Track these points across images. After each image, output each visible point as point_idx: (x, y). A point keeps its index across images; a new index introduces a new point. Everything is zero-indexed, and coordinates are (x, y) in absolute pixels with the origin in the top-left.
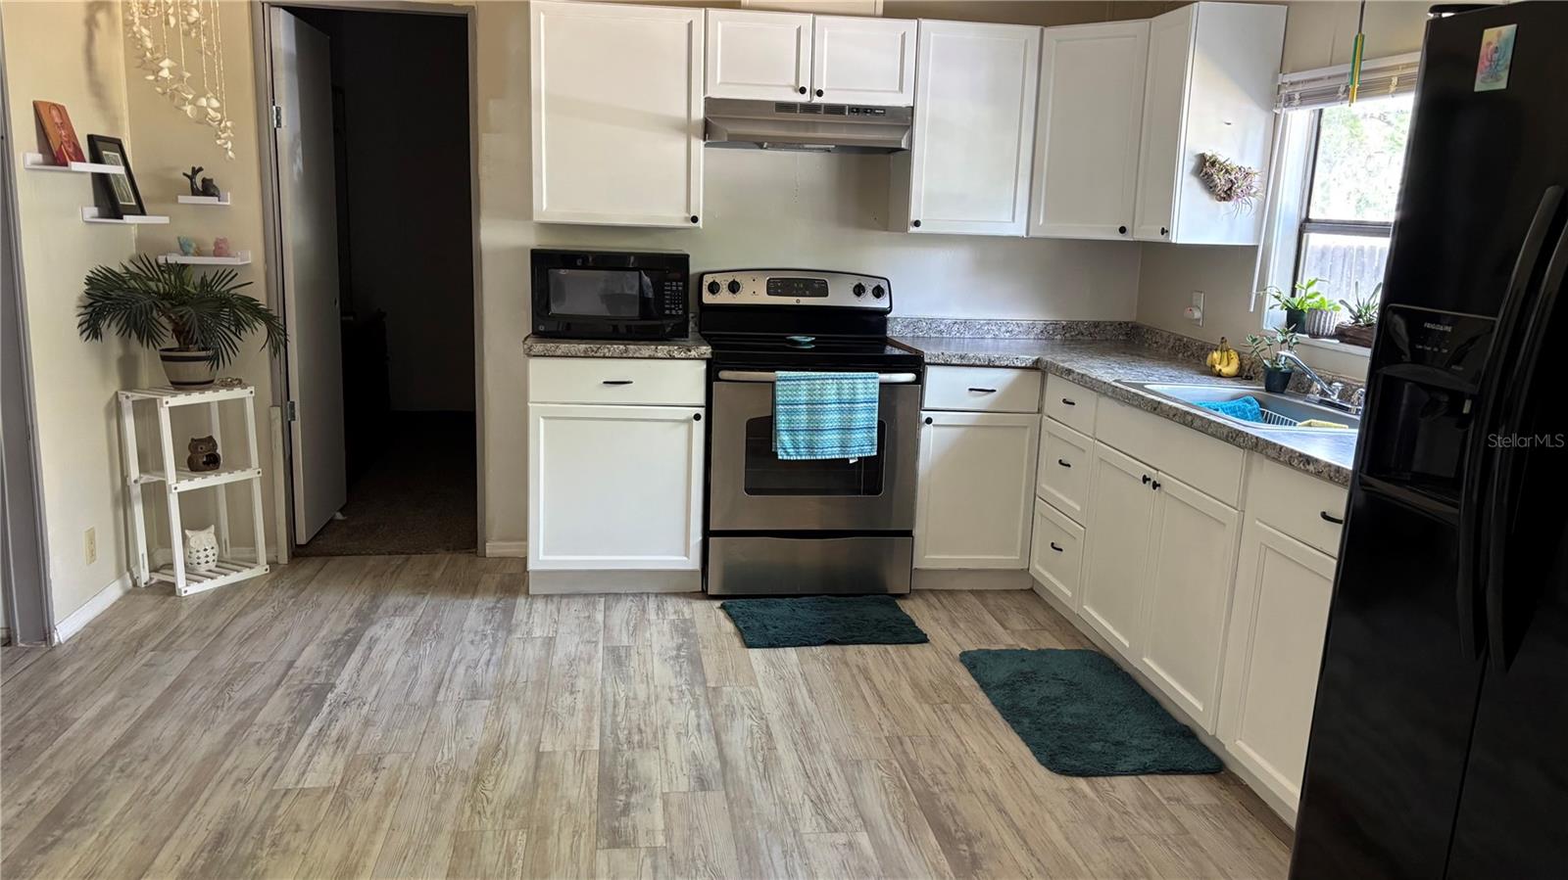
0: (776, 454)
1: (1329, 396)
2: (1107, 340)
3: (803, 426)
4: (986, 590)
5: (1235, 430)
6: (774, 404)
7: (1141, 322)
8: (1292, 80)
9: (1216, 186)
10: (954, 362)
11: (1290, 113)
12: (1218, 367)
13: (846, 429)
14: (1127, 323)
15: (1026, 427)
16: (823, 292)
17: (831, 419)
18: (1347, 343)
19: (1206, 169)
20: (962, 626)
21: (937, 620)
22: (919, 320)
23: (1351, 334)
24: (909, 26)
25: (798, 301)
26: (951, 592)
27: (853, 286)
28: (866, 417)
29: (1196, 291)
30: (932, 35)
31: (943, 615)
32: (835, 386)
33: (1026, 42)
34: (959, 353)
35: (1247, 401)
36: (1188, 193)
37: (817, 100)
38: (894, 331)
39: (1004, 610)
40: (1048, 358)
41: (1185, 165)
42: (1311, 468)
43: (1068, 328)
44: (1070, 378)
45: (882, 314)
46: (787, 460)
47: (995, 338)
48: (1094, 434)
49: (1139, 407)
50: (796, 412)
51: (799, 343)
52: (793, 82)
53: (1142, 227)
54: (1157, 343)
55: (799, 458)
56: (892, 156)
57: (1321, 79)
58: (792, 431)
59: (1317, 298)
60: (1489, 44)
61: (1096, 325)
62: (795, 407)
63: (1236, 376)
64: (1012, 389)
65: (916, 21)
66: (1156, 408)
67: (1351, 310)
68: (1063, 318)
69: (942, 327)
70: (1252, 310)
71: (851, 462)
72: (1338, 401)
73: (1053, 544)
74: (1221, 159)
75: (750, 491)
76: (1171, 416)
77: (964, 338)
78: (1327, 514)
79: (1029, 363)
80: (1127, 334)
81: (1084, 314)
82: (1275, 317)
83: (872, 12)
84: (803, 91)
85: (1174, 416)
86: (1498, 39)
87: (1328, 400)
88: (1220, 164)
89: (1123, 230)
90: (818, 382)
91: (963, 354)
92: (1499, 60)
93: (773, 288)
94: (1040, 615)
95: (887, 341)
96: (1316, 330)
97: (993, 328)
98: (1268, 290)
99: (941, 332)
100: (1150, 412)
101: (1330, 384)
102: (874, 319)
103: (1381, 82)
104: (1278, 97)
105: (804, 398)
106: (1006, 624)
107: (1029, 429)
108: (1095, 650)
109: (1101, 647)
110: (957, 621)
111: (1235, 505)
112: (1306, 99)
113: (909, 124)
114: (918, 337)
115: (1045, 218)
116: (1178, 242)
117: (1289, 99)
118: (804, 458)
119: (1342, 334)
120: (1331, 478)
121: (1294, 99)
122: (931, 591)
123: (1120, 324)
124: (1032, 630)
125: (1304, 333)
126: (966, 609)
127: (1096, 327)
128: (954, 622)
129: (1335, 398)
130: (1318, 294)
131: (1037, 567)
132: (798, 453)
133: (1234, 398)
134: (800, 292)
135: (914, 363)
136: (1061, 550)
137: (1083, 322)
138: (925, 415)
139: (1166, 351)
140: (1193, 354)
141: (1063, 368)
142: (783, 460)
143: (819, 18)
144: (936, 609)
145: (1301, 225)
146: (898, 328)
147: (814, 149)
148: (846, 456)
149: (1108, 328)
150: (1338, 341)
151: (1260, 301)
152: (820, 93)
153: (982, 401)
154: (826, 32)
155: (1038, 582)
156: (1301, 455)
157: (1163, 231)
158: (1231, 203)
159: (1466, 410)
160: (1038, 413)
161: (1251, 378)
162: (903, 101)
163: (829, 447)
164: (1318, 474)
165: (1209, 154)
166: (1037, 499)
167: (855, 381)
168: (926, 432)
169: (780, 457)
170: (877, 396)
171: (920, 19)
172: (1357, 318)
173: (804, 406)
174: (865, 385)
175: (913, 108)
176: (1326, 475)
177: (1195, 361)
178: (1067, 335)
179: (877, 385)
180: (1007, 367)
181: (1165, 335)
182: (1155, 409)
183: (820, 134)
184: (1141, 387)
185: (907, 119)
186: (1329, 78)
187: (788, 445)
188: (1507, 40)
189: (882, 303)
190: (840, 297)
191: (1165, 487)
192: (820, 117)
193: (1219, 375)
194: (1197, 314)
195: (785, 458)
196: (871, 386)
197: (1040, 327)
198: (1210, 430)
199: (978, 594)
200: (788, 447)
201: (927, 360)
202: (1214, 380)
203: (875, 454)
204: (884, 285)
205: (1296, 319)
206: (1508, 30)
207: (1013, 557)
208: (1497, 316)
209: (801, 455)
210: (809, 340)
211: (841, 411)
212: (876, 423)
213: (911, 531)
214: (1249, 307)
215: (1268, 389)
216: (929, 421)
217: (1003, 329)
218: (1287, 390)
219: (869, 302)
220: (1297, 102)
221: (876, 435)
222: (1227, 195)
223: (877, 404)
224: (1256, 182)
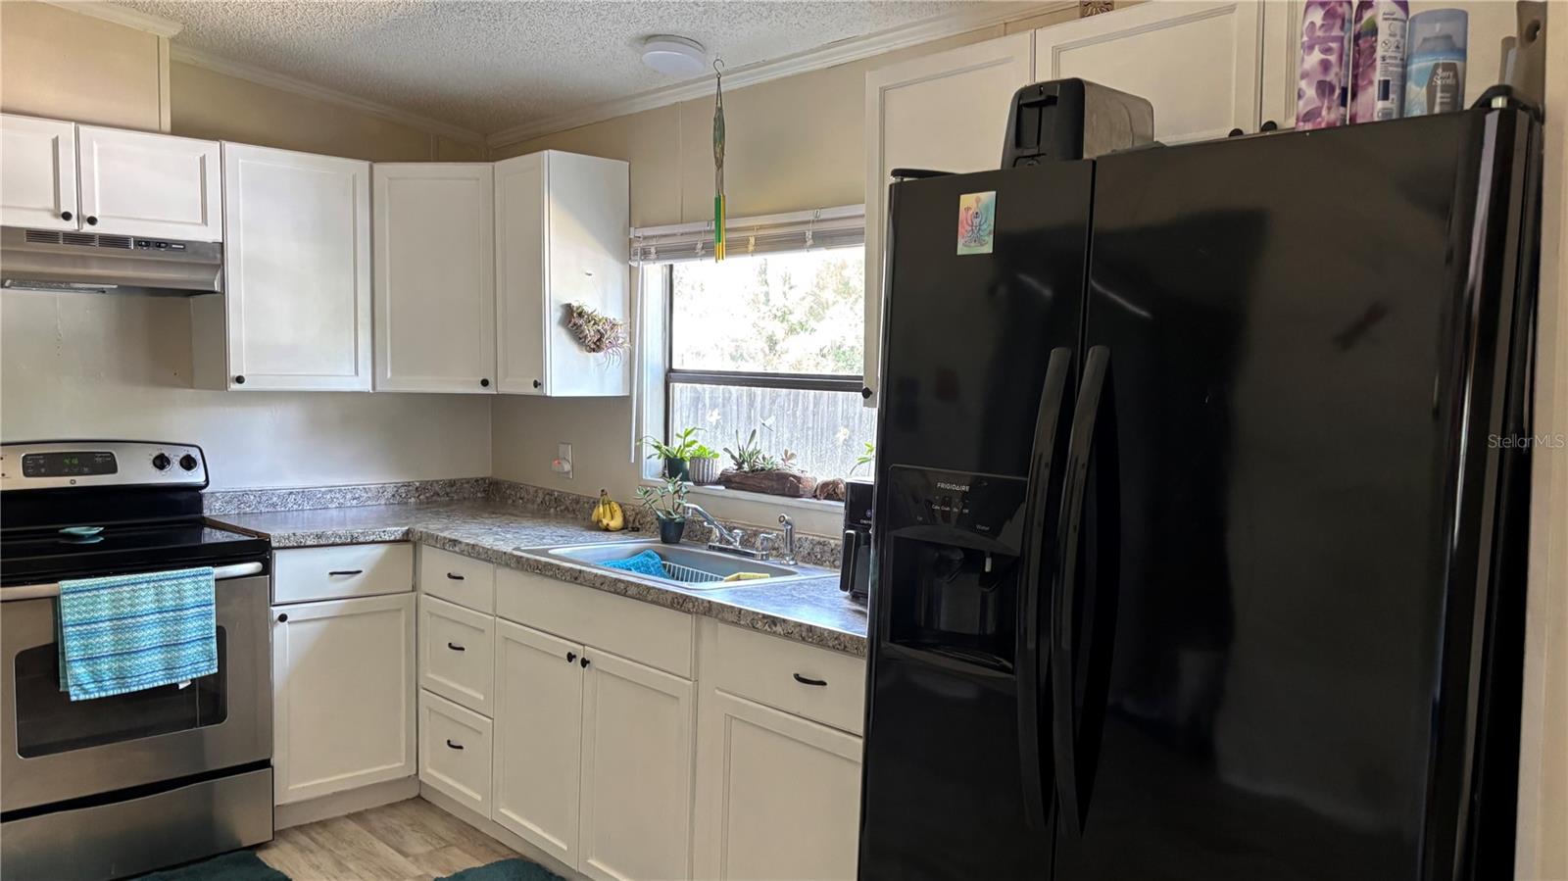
0: (67, 694)
1: (731, 544)
2: (465, 498)
3: (107, 650)
4: (366, 810)
5: (682, 595)
6: (57, 625)
7: (502, 476)
8: (646, 234)
9: (586, 337)
10: (309, 543)
11: (645, 267)
12: (605, 522)
13: (172, 645)
14: (483, 479)
15: (399, 610)
16: (112, 468)
17: (149, 635)
18: (733, 488)
19: (573, 319)
20: (351, 866)
21: (318, 867)
22: (245, 493)
23: (737, 479)
24: (210, 148)
25: (72, 482)
26: (323, 824)
27: (152, 458)
28: (199, 626)
29: (564, 443)
30: (240, 161)
31: (323, 859)
32: (152, 591)
33: (354, 177)
34: (315, 531)
35: (648, 555)
36: (558, 345)
37: (87, 228)
38: (211, 509)
39: (397, 832)
40: (420, 527)
41: (553, 316)
42: (779, 629)
43: (422, 488)
44: (457, 549)
45: (195, 489)
46: (85, 701)
47: (340, 506)
48: (494, 610)
49: (554, 577)
50: (96, 633)
51: (81, 537)
52: (51, 205)
53: (507, 380)
54: (521, 498)
55: (103, 694)
56: (191, 300)
57: (675, 235)
58: (90, 659)
59: (695, 447)
60: (968, 209)
61: (452, 483)
62: (94, 626)
63: (623, 529)
64: (381, 567)
65: (218, 143)
66: (576, 577)
67: (733, 457)
68: (416, 478)
69: (275, 499)
70: (633, 461)
71: (181, 686)
72: (740, 548)
73: (449, 742)
74: (588, 309)
75: (26, 751)
76: (597, 585)
77: (302, 510)
78: (801, 676)
79: (398, 536)
80: (485, 491)
81: (438, 471)
82: (653, 465)
83: (156, 127)
84: (67, 216)
85: (602, 584)
86: (977, 206)
87: (731, 547)
88: (588, 315)
89: (485, 383)
90: (126, 588)
91: (319, 533)
92: (980, 225)
93: (31, 467)
94: (439, 827)
95: (205, 523)
96: (701, 478)
97: (337, 495)
98: (644, 440)
99: (274, 505)
100: (572, 582)
101: (730, 530)
102: (184, 496)
103: (737, 241)
104: (631, 251)
105: (106, 613)
106: (404, 849)
107: (403, 612)
108: (516, 857)
109: (519, 850)
110: (343, 862)
111: (688, 676)
112: (663, 253)
113: (219, 262)
114: (245, 514)
115: (392, 370)
116: (553, 395)
117: (645, 254)
118: (110, 693)
119: (726, 480)
120: (803, 639)
121: (650, 253)
122: (300, 828)
123: (477, 481)
124: (437, 849)
125: (688, 480)
126: (351, 843)
127: (452, 486)
128: (340, 864)
129: (737, 545)
130: (695, 442)
131: (430, 771)
132: (101, 689)
133: (635, 553)
134: (76, 470)
135: (259, 549)
136: (461, 747)
137: (437, 482)
138: (277, 612)
139: (536, 506)
140: (567, 509)
141: (445, 538)
142: (78, 702)
143: (82, 128)
144: (311, 852)
145: (666, 375)
146: (218, 505)
147: (82, 289)
148: (174, 681)
149: (465, 485)
150: (723, 488)
151: (639, 450)
152: (92, 221)
153: (347, 585)
154: (96, 146)
155: (427, 786)
156: (765, 617)
157: (536, 384)
158: (602, 353)
159: (988, 569)
160: (413, 591)
161: (638, 530)
162: (210, 235)
163: (148, 673)
164: (788, 635)
165: (575, 304)
166: (421, 691)
167: (181, 581)
168: (281, 634)
169: (73, 698)
170: (213, 597)
171: (223, 142)
172: (740, 465)
173: (108, 623)
174: (195, 585)
175: (222, 244)
176: (797, 636)
177: (571, 516)
178: (421, 497)
179: (213, 583)
180: (373, 542)
181: (532, 490)
182: (576, 579)
183: (95, 271)
184: (544, 553)
185: (216, 258)
186: (682, 234)
187: (85, 679)
188: (987, 208)
189: (196, 477)
190: (135, 471)
191: (595, 663)
192: (95, 250)
193: (607, 529)
194: (567, 467)
195: (82, 697)
196: (203, 585)
197: (391, 490)
198: (650, 598)
199: (357, 817)
200: (83, 682)
201: (274, 544)
202: (606, 535)
203: (216, 670)
204: (195, 453)
205: (674, 467)
206: (988, 197)
207: (397, 765)
208: (1026, 475)
209: (106, 690)
210: (95, 531)
211: (164, 622)
212: (214, 630)
213: (269, 760)
214: (630, 459)
215: (665, 540)
216: (283, 618)
217: (349, 496)
218: (682, 540)
219: (175, 476)
220: (653, 256)
221: (214, 646)
222: (597, 347)
223: (214, 607)
224: (622, 333)
